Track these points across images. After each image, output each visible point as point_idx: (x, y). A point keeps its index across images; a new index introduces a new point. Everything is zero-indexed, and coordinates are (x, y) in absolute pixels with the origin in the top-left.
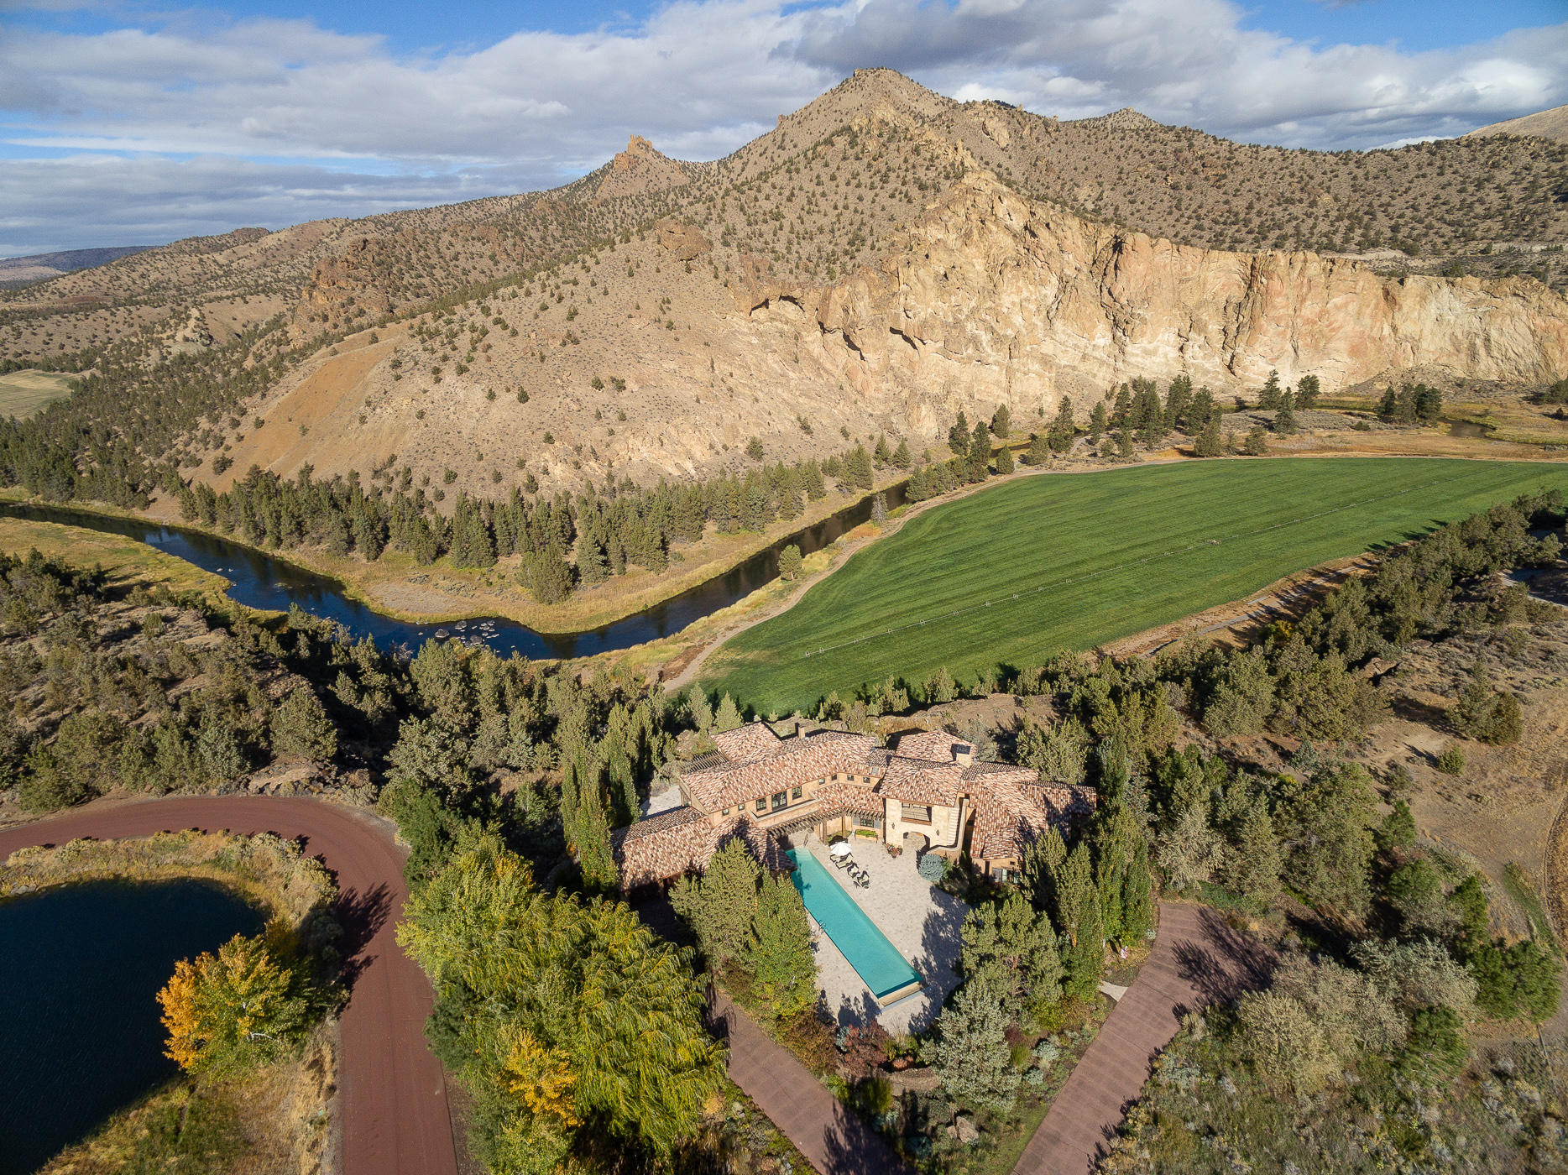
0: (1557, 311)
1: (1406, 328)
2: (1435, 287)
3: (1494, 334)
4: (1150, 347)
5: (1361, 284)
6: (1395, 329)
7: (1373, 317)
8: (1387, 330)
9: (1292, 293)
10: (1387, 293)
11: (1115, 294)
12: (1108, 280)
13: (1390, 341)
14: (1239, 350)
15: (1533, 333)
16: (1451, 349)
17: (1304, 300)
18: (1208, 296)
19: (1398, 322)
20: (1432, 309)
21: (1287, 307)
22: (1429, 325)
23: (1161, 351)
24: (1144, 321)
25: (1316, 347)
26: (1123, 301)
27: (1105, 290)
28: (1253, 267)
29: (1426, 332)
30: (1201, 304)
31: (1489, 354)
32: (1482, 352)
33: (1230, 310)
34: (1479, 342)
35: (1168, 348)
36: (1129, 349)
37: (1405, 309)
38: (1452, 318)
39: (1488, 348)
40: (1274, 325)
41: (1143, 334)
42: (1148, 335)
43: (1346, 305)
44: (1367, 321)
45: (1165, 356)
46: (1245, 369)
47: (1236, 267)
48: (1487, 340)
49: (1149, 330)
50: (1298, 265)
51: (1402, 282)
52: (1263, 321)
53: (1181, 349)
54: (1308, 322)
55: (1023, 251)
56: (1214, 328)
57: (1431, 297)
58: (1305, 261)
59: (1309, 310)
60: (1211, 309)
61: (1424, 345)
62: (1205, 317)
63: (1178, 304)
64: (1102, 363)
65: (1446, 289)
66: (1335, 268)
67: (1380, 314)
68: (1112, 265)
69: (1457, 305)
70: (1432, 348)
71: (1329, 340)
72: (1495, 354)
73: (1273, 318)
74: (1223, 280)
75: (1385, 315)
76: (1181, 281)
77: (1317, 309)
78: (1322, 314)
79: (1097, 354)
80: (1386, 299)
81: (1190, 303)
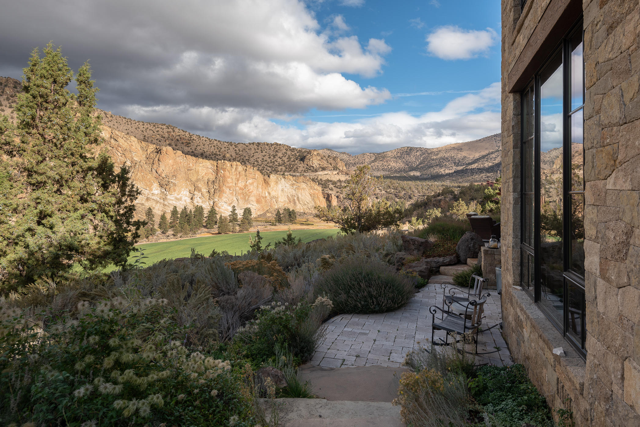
0: (316, 188)
1: (273, 193)
2: (279, 179)
3: (300, 195)
4: (178, 197)
5: (257, 175)
6: (269, 193)
7: (262, 189)
8: (267, 194)
9: (234, 177)
10: (265, 180)
11: (159, 172)
12: (155, 166)
13: (268, 198)
14: (216, 200)
15: (311, 195)
16: (288, 201)
17: (238, 180)
18: (200, 177)
19: (270, 191)
20: (280, 187)
21: (232, 182)
22: (280, 192)
23: (183, 198)
24: (175, 185)
25: (245, 199)
26: (163, 175)
27: (154, 171)
28: (217, 166)
29: (279, 195)
30: (198, 180)
31: (299, 203)
32: (297, 202)
33: (210, 183)
34: (296, 198)
35: (186, 198)
36: (169, 197)
37: (272, 186)
38: (287, 190)
39: (299, 200)
40: (228, 190)
41: (175, 190)
42: (177, 191)
43: (253, 183)
44: (260, 190)
45: (185, 201)
46: (219, 208)
47: (210, 166)
48: (298, 198)
49: (177, 189)
50: (235, 167)
51: (269, 176)
52: (224, 188)
53: (192, 199)
54: (241, 189)
55: (110, 148)
56: (204, 190)
57: (279, 182)
58: (237, 165)
59: (241, 184)
60: (202, 183)
61: (280, 200)
62: (200, 185)
63: (188, 179)
64: (157, 202)
65: (283, 180)
66: (247, 169)
67: (264, 188)
68: (156, 159)
69: (287, 185)
70: (282, 201)
71: (249, 197)
72: (301, 203)
73: (228, 187)
74: (205, 171)
75: (265, 189)
76: (188, 170)
77: (243, 184)
78: (246, 186)
79: (154, 198)
80: (265, 182)
81: (194, 179)
